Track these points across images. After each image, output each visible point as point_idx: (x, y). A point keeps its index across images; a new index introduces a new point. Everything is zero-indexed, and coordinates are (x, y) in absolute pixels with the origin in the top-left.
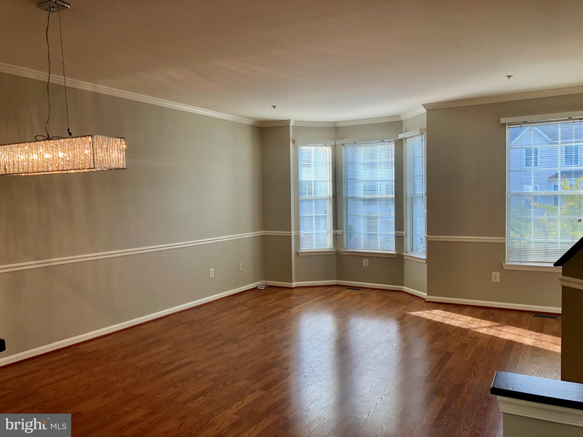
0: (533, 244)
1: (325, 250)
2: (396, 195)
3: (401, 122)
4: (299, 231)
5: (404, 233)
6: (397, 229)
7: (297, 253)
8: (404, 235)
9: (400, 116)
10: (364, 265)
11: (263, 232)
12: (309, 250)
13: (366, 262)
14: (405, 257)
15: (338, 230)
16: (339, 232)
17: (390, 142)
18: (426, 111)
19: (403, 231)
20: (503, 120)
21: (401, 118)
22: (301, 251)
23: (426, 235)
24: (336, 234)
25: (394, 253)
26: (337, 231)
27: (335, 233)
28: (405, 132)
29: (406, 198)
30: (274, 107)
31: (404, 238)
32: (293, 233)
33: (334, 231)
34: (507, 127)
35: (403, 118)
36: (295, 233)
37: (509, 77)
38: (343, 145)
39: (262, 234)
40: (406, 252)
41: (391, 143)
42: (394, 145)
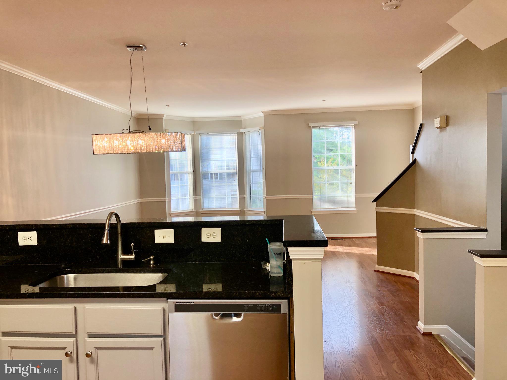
0: (327, 198)
1: (188, 211)
2: (239, 170)
3: (241, 121)
4: (171, 197)
5: (245, 195)
6: (240, 193)
7: (170, 214)
8: (245, 197)
9: (241, 116)
11: (141, 199)
12: (177, 211)
14: (246, 212)
15: (197, 196)
17: (234, 134)
18: (264, 115)
19: (244, 194)
20: (311, 124)
21: (241, 118)
22: (172, 212)
23: (265, 196)
25: (238, 209)
27: (195, 198)
28: (245, 128)
29: (246, 172)
30: (168, 106)
31: (245, 198)
32: (167, 199)
33: (194, 196)
34: (312, 128)
35: (243, 118)
37: (324, 101)
38: (199, 134)
39: (140, 201)
40: (247, 208)
42: (236, 136)
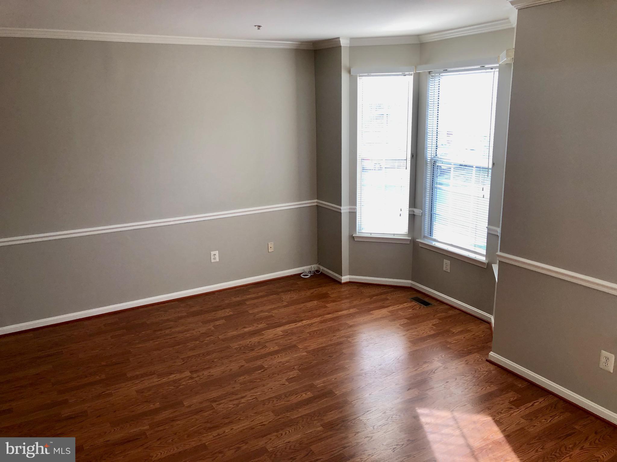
4: (356, 206)
7: (352, 238)
8: (499, 234)
10: (444, 269)
11: (316, 201)
13: (447, 264)
15: (416, 208)
16: (417, 211)
17: (492, 69)
18: (518, 11)
22: (357, 235)
24: (414, 214)
25: (484, 259)
26: (415, 210)
27: (412, 213)
32: (345, 209)
33: (410, 209)
36: (350, 209)
38: (429, 72)
41: (494, 70)
42: (497, 74)
